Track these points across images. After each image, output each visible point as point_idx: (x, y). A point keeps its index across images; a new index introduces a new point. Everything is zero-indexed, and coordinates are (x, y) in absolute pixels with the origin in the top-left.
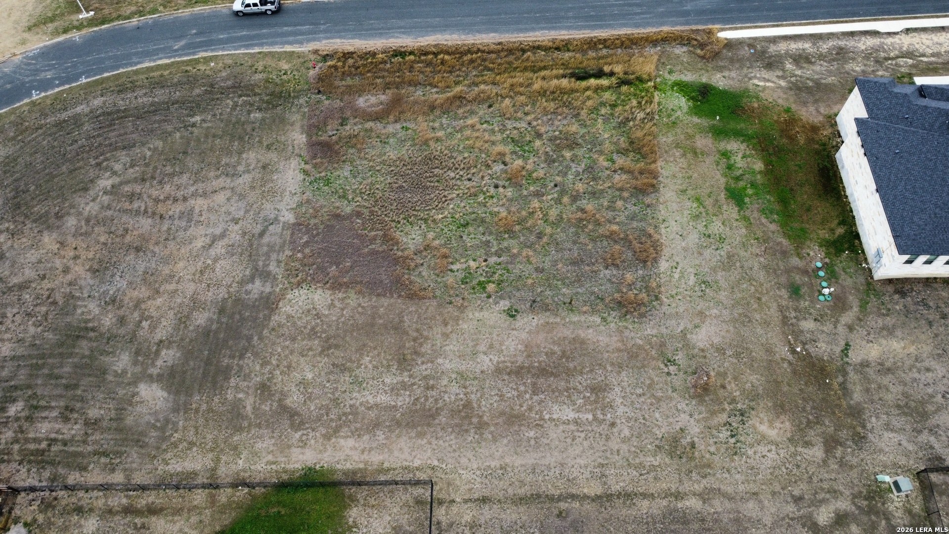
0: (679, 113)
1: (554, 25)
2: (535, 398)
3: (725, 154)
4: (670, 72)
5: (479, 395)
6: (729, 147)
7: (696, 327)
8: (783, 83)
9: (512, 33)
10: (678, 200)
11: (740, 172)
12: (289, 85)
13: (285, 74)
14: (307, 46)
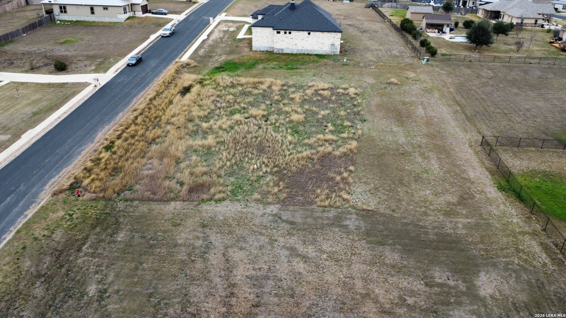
3: (265, 68)
6: (261, 67)
12: (90, 213)
13: (71, 215)
14: (41, 198)
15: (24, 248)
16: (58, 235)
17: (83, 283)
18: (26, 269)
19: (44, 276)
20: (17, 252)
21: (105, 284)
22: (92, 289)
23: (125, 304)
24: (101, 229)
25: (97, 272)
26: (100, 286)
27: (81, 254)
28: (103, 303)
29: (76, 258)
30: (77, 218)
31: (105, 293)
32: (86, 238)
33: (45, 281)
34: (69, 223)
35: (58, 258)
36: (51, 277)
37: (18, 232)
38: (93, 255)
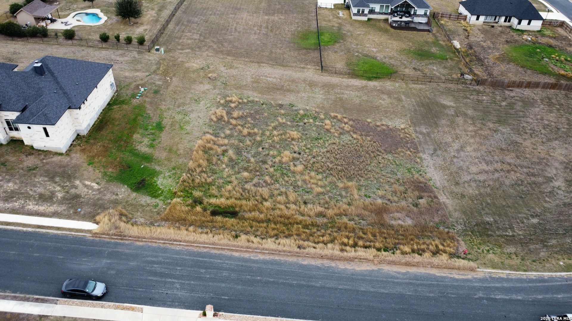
0: (167, 174)
1: (244, 264)
2: (283, 84)
3: (152, 146)
4: (156, 206)
5: (306, 88)
6: (147, 149)
7: (208, 90)
8: (77, 182)
9: (286, 262)
10: (193, 131)
11: (148, 136)
12: (478, 242)
13: (488, 251)
14: (484, 275)
15: (534, 261)
16: (511, 249)
17: (534, 226)
18: (547, 253)
19: (543, 244)
20: (540, 263)
21: (528, 217)
22: (535, 221)
23: (534, 206)
24: (488, 231)
25: (523, 223)
26: (530, 218)
27: (515, 234)
28: (539, 214)
29: (520, 235)
30: (488, 246)
31: (533, 215)
32: (502, 236)
33: (545, 242)
34: (495, 249)
35: (527, 243)
36: (542, 241)
37: (525, 271)
38: (512, 228)
